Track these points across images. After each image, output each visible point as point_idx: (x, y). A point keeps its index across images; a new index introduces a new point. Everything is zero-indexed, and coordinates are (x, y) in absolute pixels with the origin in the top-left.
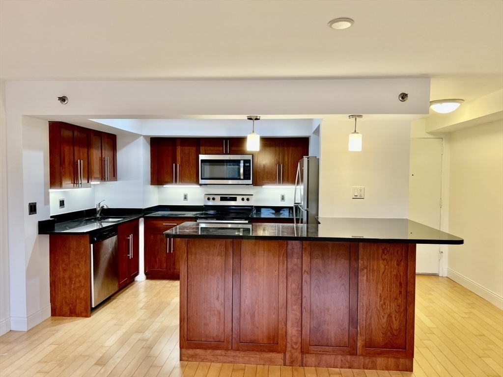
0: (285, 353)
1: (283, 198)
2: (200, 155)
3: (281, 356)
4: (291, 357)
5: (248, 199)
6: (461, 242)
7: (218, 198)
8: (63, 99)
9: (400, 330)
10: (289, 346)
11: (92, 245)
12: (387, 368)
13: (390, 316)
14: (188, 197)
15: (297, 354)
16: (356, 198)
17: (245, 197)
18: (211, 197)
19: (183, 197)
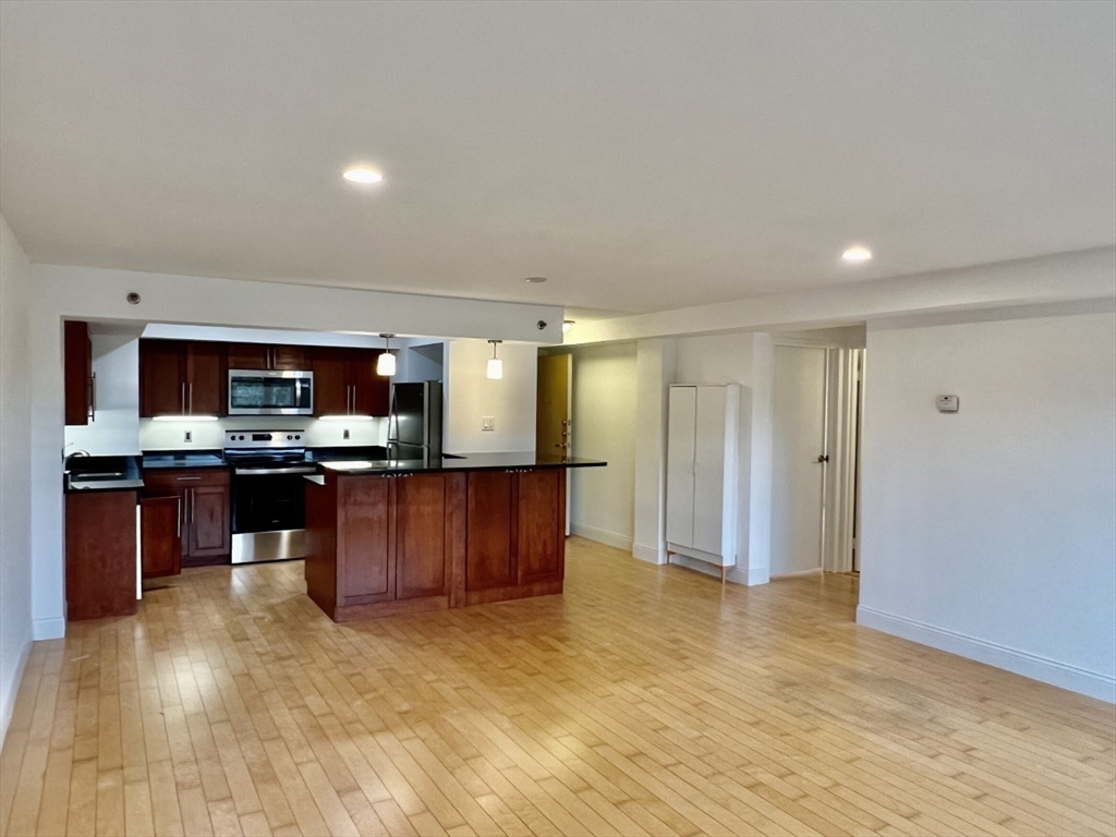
0: (449, 595)
1: (346, 435)
2: (230, 371)
3: (445, 598)
4: (456, 598)
5: (297, 438)
6: (605, 464)
7: (248, 437)
8: (133, 297)
9: (552, 555)
10: (454, 587)
11: (138, 507)
12: (542, 594)
13: (545, 542)
14: (193, 436)
15: (462, 594)
16: (486, 429)
17: (294, 434)
18: (238, 435)
19: (184, 436)
